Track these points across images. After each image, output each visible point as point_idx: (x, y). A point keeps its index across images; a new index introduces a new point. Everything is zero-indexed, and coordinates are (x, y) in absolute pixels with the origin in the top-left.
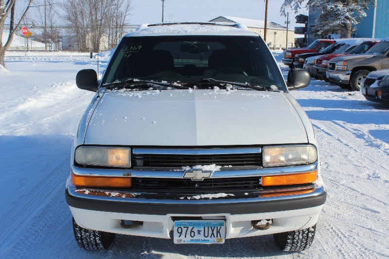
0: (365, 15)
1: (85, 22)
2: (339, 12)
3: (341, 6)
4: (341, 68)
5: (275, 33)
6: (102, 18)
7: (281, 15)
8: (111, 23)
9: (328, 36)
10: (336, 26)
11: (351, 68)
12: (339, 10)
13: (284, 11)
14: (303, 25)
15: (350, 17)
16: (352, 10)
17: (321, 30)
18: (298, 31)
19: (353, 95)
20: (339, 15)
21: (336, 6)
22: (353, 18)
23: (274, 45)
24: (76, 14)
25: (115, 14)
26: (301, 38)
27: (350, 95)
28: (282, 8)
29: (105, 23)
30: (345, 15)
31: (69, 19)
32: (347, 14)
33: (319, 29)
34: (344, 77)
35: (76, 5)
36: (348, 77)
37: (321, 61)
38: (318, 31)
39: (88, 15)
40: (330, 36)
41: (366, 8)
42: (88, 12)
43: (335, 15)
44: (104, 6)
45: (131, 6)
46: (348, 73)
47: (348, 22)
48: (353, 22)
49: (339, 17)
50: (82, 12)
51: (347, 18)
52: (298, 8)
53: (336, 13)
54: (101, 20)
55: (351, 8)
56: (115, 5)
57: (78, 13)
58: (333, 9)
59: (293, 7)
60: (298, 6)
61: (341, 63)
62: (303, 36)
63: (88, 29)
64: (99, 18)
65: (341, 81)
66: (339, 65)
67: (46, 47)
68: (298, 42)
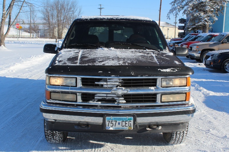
0: (216, 19)
1: (54, 21)
2: (201, 18)
3: (202, 14)
4: (195, 50)
5: (168, 29)
6: (64, 19)
7: (168, 18)
8: (70, 22)
9: (197, 32)
10: (200, 26)
11: (201, 49)
12: (201, 16)
13: (169, 17)
14: (183, 25)
15: (207, 20)
16: (209, 16)
17: (191, 27)
18: (180, 28)
19: (201, 65)
20: (201, 19)
21: (199, 14)
22: (209, 21)
23: (167, 36)
24: (48, 16)
25: (72, 17)
26: (182, 33)
27: (200, 65)
28: (168, 14)
29: (66, 22)
30: (205, 19)
31: (45, 19)
32: (206, 19)
33: (190, 27)
34: (197, 55)
35: (48, 11)
36: (199, 55)
37: (183, 45)
38: (189, 28)
39: (56, 17)
40: (198, 31)
41: (218, 15)
42: (56, 15)
43: (199, 19)
44: (66, 12)
45: (81, 12)
46: (199, 52)
47: (206, 23)
48: (209, 23)
49: (201, 20)
50: (52, 15)
51: (206, 21)
52: (177, 15)
53: (200, 18)
54: (63, 20)
55: (208, 15)
56: (72, 11)
57: (50, 15)
58: (198, 16)
59: (174, 14)
60: (177, 14)
61: (195, 47)
62: (183, 31)
63: (56, 25)
64: (62, 19)
65: (195, 57)
66: (194, 48)
67: (30, 35)
68: (180, 35)
